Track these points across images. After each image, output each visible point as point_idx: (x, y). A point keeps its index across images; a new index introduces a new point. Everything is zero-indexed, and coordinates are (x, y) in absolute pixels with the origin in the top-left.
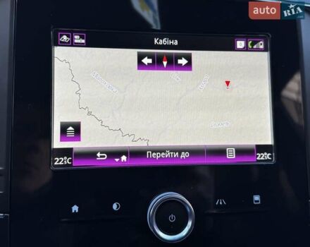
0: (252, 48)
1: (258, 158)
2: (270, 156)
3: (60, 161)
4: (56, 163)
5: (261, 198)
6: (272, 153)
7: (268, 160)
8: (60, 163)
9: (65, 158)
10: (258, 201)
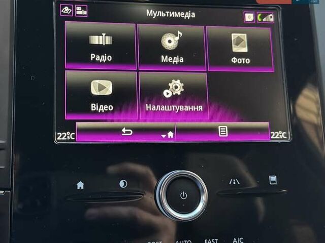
0: (262, 21)
1: (272, 137)
2: (285, 135)
3: (63, 136)
4: (59, 139)
5: (278, 179)
6: (287, 132)
7: (283, 139)
8: (63, 138)
9: (68, 133)
10: (274, 182)
